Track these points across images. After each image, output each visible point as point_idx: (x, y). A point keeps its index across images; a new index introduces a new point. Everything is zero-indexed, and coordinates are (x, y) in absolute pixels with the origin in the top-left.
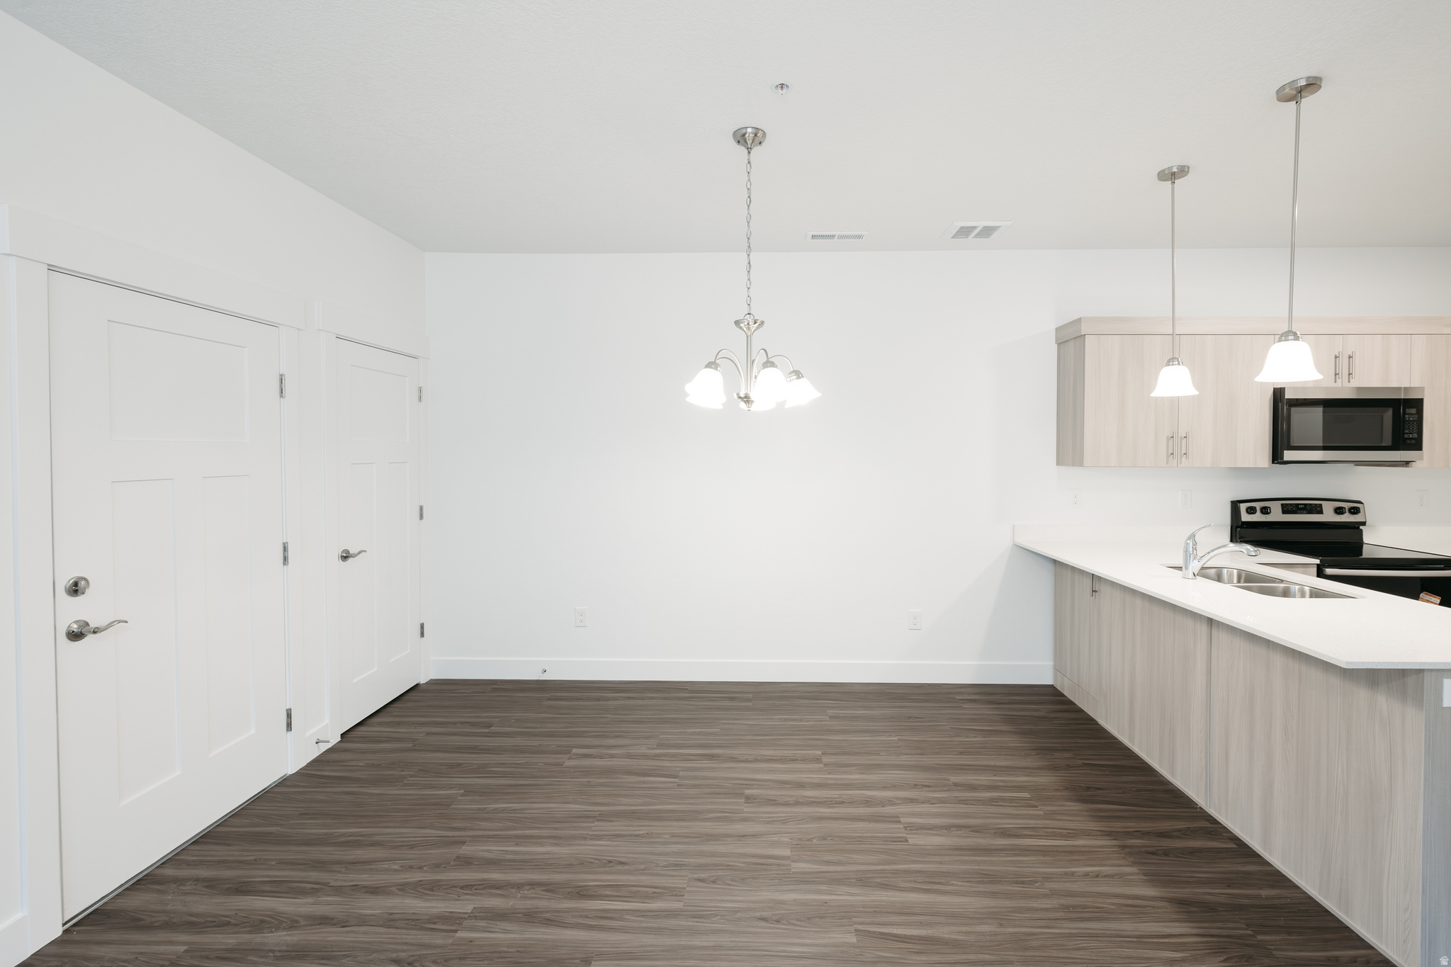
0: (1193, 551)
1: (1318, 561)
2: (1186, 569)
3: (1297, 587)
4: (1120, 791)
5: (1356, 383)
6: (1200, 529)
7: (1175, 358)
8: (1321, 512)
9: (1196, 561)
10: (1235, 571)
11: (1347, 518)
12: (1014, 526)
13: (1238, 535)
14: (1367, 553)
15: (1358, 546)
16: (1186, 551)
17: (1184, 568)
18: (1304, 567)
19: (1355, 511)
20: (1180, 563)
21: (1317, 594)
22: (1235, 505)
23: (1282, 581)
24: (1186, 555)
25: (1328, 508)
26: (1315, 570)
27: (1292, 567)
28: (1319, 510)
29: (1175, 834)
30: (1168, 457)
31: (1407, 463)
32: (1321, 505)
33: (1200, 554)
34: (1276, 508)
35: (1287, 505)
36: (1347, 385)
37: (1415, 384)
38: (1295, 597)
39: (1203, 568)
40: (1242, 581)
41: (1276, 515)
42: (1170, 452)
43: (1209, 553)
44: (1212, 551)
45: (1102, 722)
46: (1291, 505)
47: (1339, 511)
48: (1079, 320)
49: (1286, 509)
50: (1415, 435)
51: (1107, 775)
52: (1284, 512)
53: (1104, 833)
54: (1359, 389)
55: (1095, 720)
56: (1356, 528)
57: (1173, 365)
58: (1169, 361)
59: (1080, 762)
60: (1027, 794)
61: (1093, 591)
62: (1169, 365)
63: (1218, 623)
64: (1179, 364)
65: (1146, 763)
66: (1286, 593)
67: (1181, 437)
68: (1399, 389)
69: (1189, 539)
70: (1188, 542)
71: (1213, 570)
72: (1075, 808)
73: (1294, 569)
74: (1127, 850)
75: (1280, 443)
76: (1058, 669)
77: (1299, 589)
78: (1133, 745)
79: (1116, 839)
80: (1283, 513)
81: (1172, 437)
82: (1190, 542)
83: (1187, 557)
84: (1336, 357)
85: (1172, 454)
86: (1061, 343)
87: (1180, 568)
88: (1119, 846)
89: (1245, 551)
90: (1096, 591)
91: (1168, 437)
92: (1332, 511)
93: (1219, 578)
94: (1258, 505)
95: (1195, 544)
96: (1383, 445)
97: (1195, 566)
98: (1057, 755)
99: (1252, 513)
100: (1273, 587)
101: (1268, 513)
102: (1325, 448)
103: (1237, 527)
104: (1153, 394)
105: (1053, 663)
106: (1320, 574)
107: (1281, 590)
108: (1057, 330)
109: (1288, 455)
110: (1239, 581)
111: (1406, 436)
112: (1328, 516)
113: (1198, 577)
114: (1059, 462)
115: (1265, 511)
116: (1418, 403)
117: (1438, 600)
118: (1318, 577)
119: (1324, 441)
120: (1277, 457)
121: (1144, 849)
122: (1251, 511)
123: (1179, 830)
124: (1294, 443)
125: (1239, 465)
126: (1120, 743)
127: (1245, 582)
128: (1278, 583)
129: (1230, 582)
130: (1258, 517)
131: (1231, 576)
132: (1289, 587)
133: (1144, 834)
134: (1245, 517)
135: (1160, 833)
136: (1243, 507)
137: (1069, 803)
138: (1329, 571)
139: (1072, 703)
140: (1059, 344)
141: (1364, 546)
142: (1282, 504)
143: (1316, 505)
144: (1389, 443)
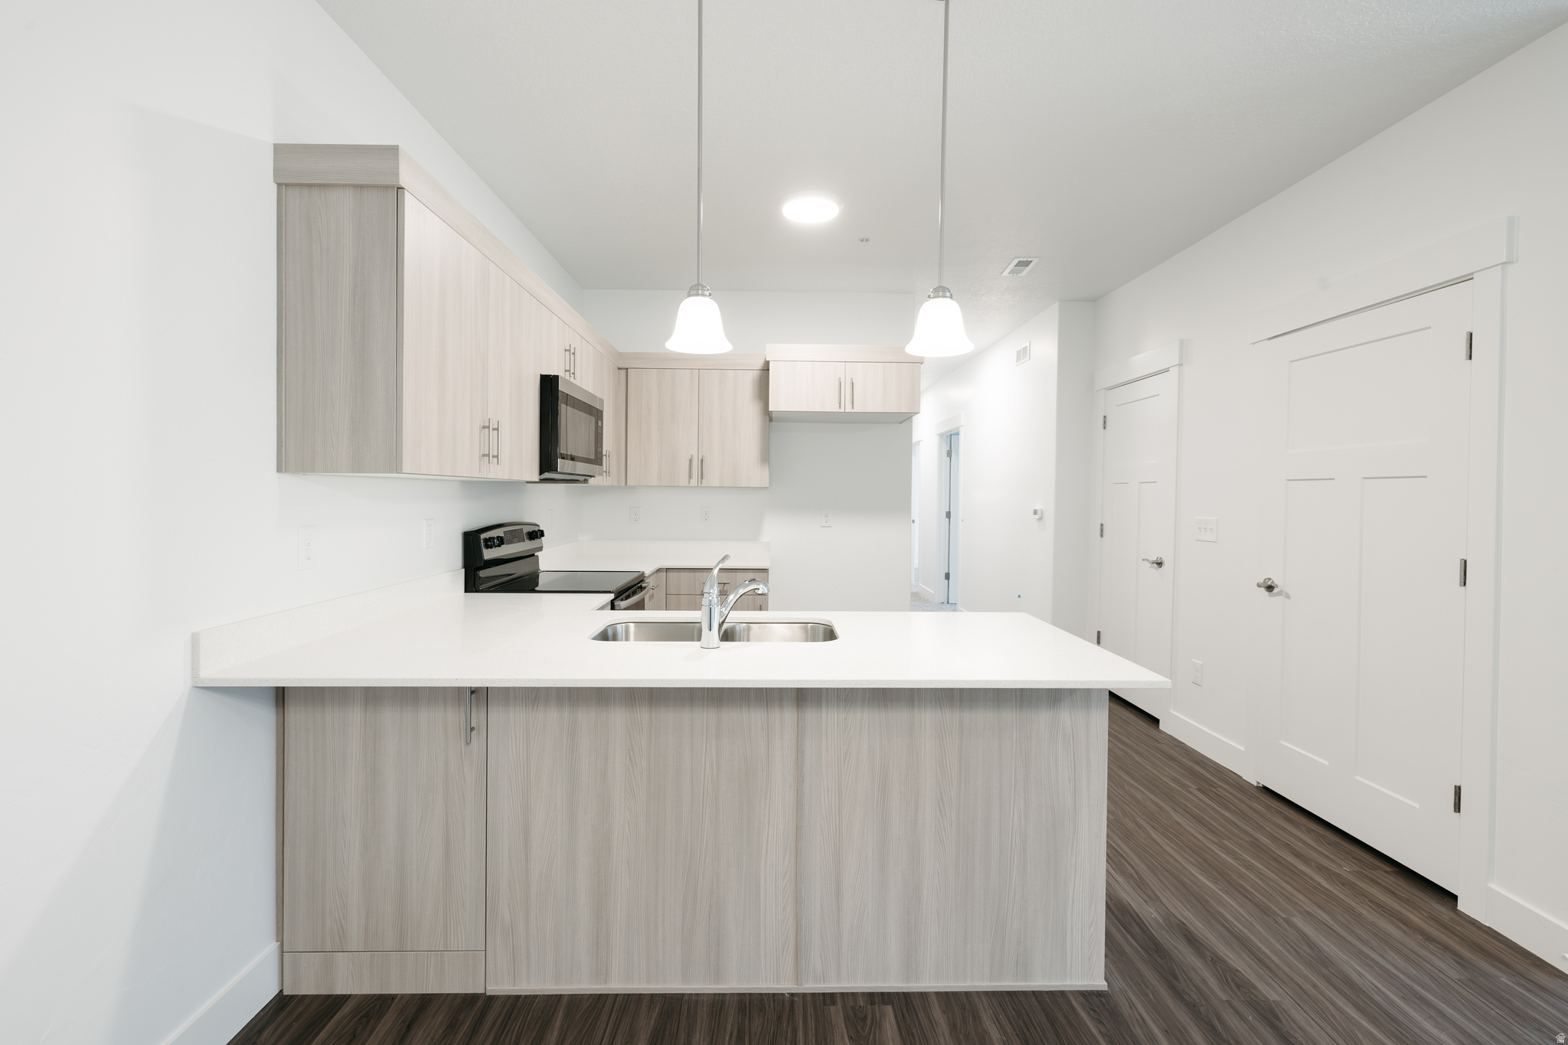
8: (523, 539)
22: (471, 538)
25: (525, 532)
28: (522, 537)
32: (522, 530)
35: (506, 532)
42: (484, 452)
46: (508, 532)
47: (531, 536)
48: (388, 151)
49: (507, 538)
54: (585, 392)
67: (492, 428)
68: (597, 398)
81: (487, 427)
84: (566, 350)
85: (486, 455)
91: (481, 426)
92: (527, 537)
94: (492, 535)
99: (490, 548)
101: (500, 546)
102: (572, 458)
105: (277, 943)
109: (560, 465)
116: (601, 415)
120: (549, 468)
122: (489, 544)
124: (561, 450)
130: (494, 552)
134: (486, 554)
136: (483, 539)
142: (504, 532)
143: (520, 530)
144: (593, 456)
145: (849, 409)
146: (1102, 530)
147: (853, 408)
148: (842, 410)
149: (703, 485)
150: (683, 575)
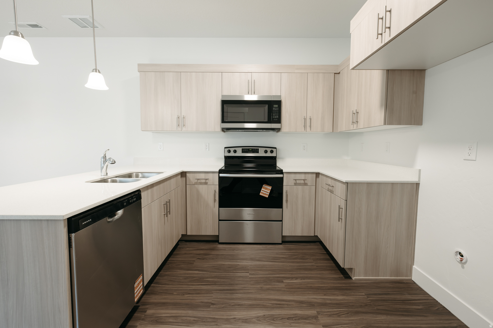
5: (257, 94)
8: (258, 152)
11: (269, 154)
15: (275, 165)
19: (272, 152)
25: (261, 150)
28: (257, 151)
30: (177, 126)
31: (278, 130)
32: (258, 149)
34: (239, 150)
35: (244, 149)
41: (240, 154)
46: (246, 149)
47: (266, 152)
49: (244, 151)
50: (277, 117)
67: (182, 118)
68: (271, 96)
80: (242, 153)
81: (179, 118)
84: (248, 82)
85: (179, 125)
91: (177, 118)
92: (263, 152)
94: (232, 149)
99: (229, 153)
103: (225, 159)
111: (273, 117)
112: (261, 154)
115: (235, 152)
116: (279, 103)
122: (229, 151)
134: (226, 154)
136: (226, 150)
138: (221, 175)
142: (242, 149)
143: (256, 149)
144: (266, 120)
147: (390, 35)
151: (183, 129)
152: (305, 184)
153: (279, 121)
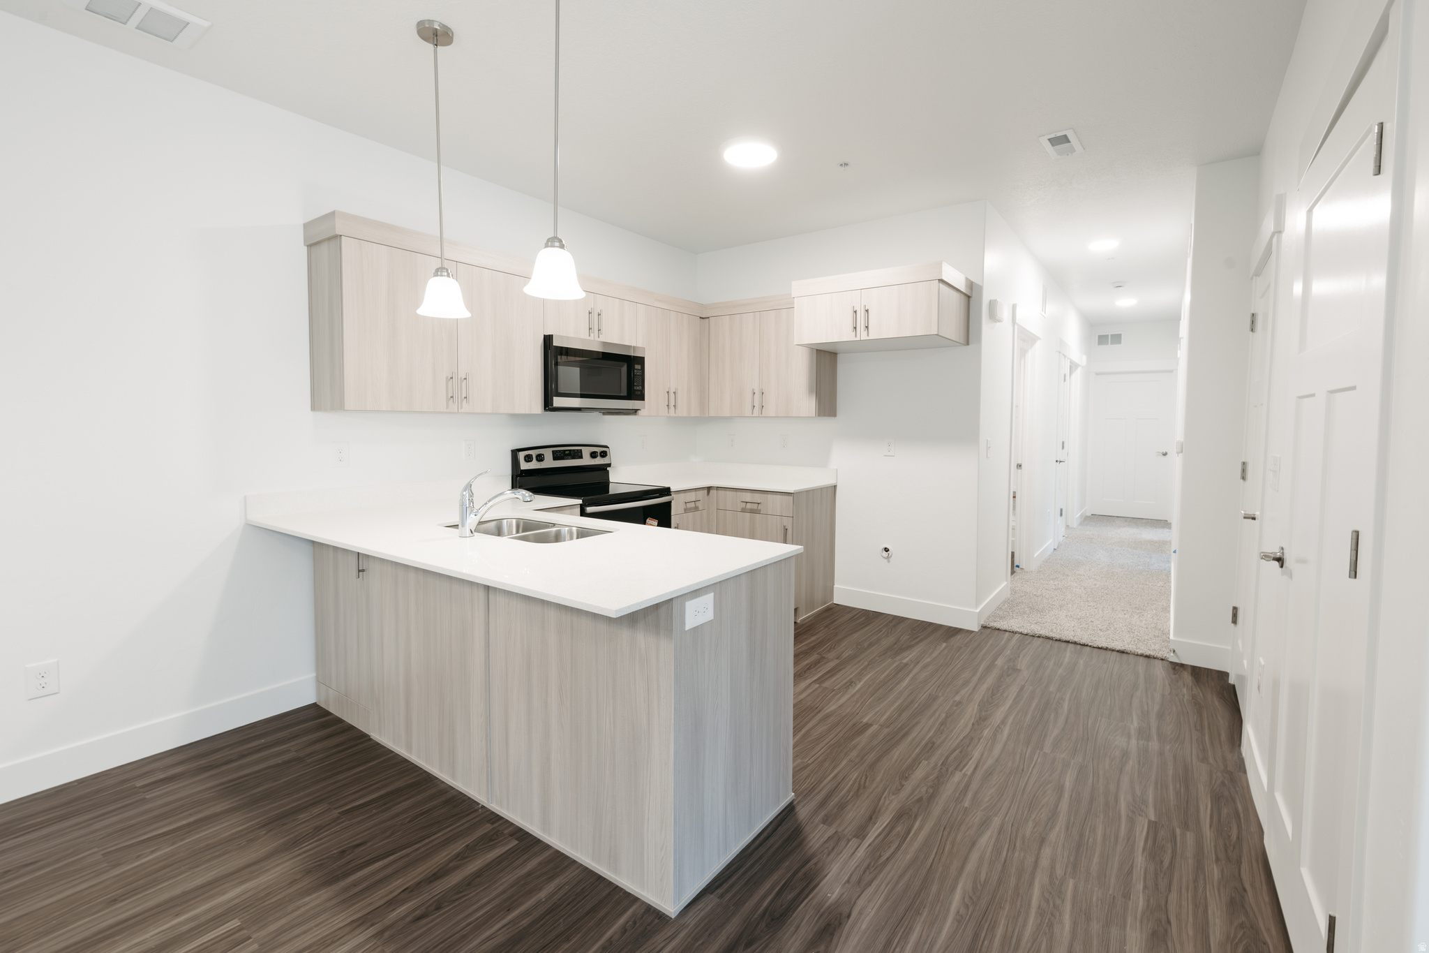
0: (470, 504)
1: (580, 501)
2: (463, 526)
3: (567, 529)
4: (388, 833)
5: (603, 339)
6: (476, 478)
7: (444, 268)
8: (581, 457)
9: (472, 516)
10: (514, 521)
11: (599, 461)
12: (245, 497)
13: (518, 484)
14: (613, 490)
15: (606, 484)
16: (462, 504)
17: (460, 526)
18: (571, 509)
19: (604, 454)
20: (456, 520)
21: (583, 533)
22: (515, 453)
23: (554, 524)
24: (463, 508)
25: (586, 452)
26: (578, 510)
27: (561, 510)
28: (578, 455)
29: (451, 865)
30: (448, 401)
31: (635, 411)
32: (581, 450)
33: (477, 506)
34: (548, 454)
35: (557, 451)
36: (597, 339)
37: (640, 345)
38: (565, 541)
39: (480, 523)
40: (521, 530)
41: (549, 463)
42: (450, 395)
43: (486, 504)
44: (489, 501)
45: (376, 736)
46: (560, 451)
47: (593, 455)
48: (333, 214)
49: (557, 456)
50: (640, 388)
51: (375, 814)
52: (555, 458)
53: (355, 925)
54: (605, 344)
55: (367, 736)
56: (604, 469)
57: (441, 276)
58: (437, 270)
59: (335, 813)
60: (236, 920)
61: (359, 571)
62: (437, 275)
63: (495, 589)
64: (448, 276)
65: (425, 772)
66: (557, 538)
67: (461, 378)
68: (630, 347)
69: (465, 490)
70: (464, 493)
71: (494, 523)
72: (318, 902)
73: (565, 511)
74: (387, 934)
75: (550, 390)
76: (322, 681)
77: (568, 530)
78: (410, 752)
79: (372, 925)
80: (554, 460)
81: (452, 378)
82: (466, 494)
83: (464, 511)
84: (590, 313)
85: (452, 397)
86: (311, 246)
87: (456, 526)
88: (375, 936)
89: (520, 497)
90: (363, 571)
91: (447, 377)
92: (589, 455)
93: (499, 532)
94: (534, 453)
95: (472, 494)
96: (622, 395)
97: (472, 521)
98: (303, 816)
99: (529, 461)
100: (547, 533)
101: (542, 461)
102: (582, 396)
103: (517, 476)
104: (420, 311)
105: (314, 675)
106: (583, 513)
107: (553, 534)
108: (306, 226)
109: (558, 402)
110: (518, 532)
111: (635, 388)
112: (586, 461)
113: (476, 534)
114: (315, 407)
115: (540, 458)
116: (641, 361)
117: (656, 523)
118: (581, 516)
119: (581, 389)
120: (548, 405)
121: (409, 919)
122: (528, 459)
123: (457, 855)
124: (561, 390)
125: (517, 412)
126: (397, 756)
127: (523, 532)
128: (552, 527)
129: (510, 533)
130: (534, 465)
131: (510, 526)
132: (560, 530)
133: (411, 891)
134: (524, 466)
135: (434, 874)
136: (522, 455)
137: (307, 899)
138: (590, 509)
139: (340, 721)
140: (310, 246)
141: (610, 484)
142: (553, 451)
143: (578, 450)
144: (624, 393)
145: (864, 337)
146: (1244, 471)
147: (868, 335)
148: (858, 339)
149: (763, 415)
150: (729, 493)
151: (461, 408)
152: (696, 509)
153: (641, 397)
